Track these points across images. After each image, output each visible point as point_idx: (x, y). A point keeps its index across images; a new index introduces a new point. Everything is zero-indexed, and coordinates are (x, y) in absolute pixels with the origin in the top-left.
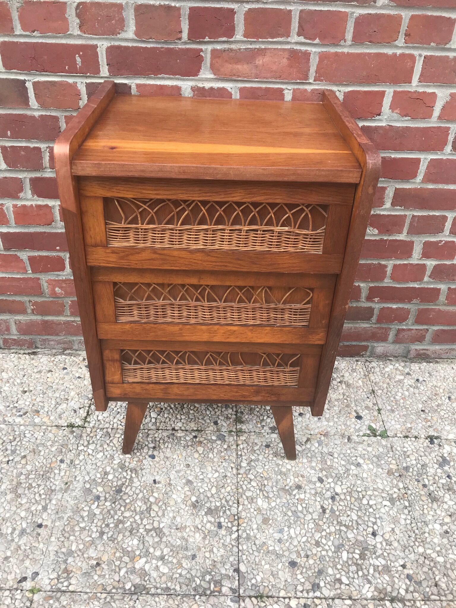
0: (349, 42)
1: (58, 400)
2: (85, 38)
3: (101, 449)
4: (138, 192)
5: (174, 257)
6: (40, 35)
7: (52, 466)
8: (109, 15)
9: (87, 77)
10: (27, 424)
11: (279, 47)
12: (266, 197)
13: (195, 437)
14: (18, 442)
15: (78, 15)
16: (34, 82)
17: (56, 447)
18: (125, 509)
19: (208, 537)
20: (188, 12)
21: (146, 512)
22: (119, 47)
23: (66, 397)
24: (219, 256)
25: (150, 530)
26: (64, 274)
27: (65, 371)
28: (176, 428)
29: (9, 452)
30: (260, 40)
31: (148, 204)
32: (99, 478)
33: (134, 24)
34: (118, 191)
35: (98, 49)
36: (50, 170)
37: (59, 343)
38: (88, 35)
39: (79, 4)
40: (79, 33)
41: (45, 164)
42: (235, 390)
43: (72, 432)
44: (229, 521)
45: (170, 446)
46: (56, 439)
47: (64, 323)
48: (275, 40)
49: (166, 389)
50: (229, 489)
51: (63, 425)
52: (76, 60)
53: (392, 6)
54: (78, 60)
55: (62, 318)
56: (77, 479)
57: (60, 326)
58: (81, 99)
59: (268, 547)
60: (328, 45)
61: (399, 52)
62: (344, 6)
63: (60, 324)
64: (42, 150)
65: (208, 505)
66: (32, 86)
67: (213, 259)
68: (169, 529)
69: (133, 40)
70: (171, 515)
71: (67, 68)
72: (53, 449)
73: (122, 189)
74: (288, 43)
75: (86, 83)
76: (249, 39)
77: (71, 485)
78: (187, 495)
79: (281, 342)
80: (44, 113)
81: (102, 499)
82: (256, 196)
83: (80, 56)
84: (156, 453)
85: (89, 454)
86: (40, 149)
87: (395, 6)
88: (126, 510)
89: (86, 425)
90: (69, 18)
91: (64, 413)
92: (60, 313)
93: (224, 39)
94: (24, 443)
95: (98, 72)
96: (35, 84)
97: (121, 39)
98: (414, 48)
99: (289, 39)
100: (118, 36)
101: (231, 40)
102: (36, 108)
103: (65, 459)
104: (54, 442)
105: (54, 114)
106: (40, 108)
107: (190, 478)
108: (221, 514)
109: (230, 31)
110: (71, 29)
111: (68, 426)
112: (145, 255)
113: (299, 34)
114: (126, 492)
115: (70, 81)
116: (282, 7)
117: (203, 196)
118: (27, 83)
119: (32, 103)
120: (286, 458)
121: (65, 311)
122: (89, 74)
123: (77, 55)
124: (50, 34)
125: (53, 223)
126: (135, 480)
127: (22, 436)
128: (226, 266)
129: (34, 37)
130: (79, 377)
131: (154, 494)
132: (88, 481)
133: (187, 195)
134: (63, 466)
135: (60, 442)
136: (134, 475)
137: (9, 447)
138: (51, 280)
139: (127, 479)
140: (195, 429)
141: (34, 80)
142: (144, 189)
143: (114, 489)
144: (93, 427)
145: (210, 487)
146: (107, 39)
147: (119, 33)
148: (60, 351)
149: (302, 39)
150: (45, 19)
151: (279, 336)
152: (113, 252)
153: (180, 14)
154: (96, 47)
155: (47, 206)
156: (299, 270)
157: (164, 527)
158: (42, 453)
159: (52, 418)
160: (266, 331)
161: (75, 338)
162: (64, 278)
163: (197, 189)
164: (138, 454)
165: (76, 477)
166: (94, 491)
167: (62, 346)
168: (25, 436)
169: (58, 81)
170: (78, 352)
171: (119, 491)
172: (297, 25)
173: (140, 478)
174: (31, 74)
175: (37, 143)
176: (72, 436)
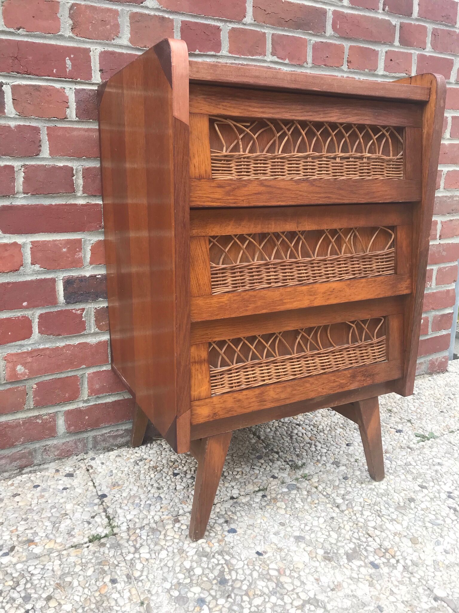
0: (310, 65)
1: (53, 519)
2: (77, 41)
3: (158, 548)
4: (245, 110)
5: (280, 189)
6: (25, 33)
7: (103, 592)
8: (104, 20)
9: (76, 83)
10: (25, 559)
11: (258, 64)
12: (358, 117)
13: (264, 496)
14: (25, 584)
15: (71, 17)
16: (14, 85)
17: (92, 569)
18: (249, 598)
19: (375, 582)
20: (180, 25)
21: (278, 589)
22: (113, 53)
23: (63, 512)
24: (323, 185)
25: (303, 606)
26: (30, 342)
27: (39, 489)
28: (235, 496)
29: (19, 601)
30: (242, 57)
31: (250, 128)
32: (185, 578)
33: (129, 31)
34: (224, 108)
35: (91, 53)
36: (23, 195)
37: (13, 459)
38: (80, 38)
39: (73, 5)
40: (71, 34)
41: (18, 188)
42: (333, 378)
43: (103, 545)
44: (380, 557)
45: (243, 514)
46: (84, 561)
47: (24, 423)
48: (254, 57)
49: (262, 394)
50: (347, 527)
51: (83, 542)
52: (65, 63)
53: (336, 37)
54: (68, 63)
55: (21, 416)
56: (153, 592)
57: (18, 429)
58: (68, 108)
59: (443, 563)
60: (295, 65)
61: (345, 75)
62: (304, 34)
63: (18, 425)
64: (15, 169)
65: (341, 551)
66: (10, 90)
67: (317, 189)
68: (324, 594)
69: (127, 47)
70: (311, 578)
71: (54, 71)
72: (90, 572)
73: (229, 105)
74: (265, 61)
75: (75, 89)
76: (234, 55)
77: (151, 602)
78: (310, 551)
79: (376, 297)
80: (22, 123)
81: (209, 599)
82: (350, 116)
83: (71, 59)
84: (233, 526)
85: (147, 560)
86: (13, 167)
87: (339, 38)
88: (252, 597)
89: (116, 530)
90: (61, 18)
91: (74, 529)
92: (18, 408)
93: (212, 53)
94: (36, 582)
95: (90, 77)
96: (15, 88)
97: (115, 45)
98: (354, 73)
99: (265, 58)
100: (113, 41)
101: (218, 54)
102: (12, 116)
103: (116, 577)
104: (84, 566)
105: (34, 124)
106: (18, 116)
107: (297, 534)
108: (365, 553)
109: (217, 46)
110: (62, 30)
111: (90, 541)
112: (253, 188)
113: (273, 54)
114: (234, 578)
115: (58, 86)
116: (258, 29)
117: (305, 116)
118: (4, 86)
119: (8, 110)
120: (373, 481)
121: (27, 403)
122: (79, 79)
123: (68, 58)
124: (38, 33)
125: (22, 268)
126: (234, 561)
127: (27, 575)
128: (329, 197)
129: (19, 34)
130: (65, 489)
131: (271, 566)
132: (171, 588)
133: (291, 114)
134: (119, 586)
135: (93, 561)
136: (227, 557)
137: (15, 595)
138: (12, 355)
139: (222, 564)
140: (257, 489)
141: (14, 84)
142: (250, 106)
143: (215, 582)
144: (128, 529)
145: (327, 533)
146: (100, 43)
147: (114, 39)
148: (16, 472)
149: (275, 59)
150: (33, 17)
151: (374, 288)
152: (220, 186)
153: (173, 26)
154: (89, 50)
155: (15, 244)
156: (391, 198)
157: (315, 595)
158: (75, 583)
159: (59, 540)
160: (362, 285)
161: (37, 445)
162: (30, 349)
163: (299, 107)
164: (213, 534)
165: (149, 591)
166: (190, 595)
167: (18, 463)
168: (32, 575)
169: (43, 86)
170: (42, 467)
171: (223, 582)
172: (270, 46)
173: (237, 557)
174: (10, 76)
175: (9, 160)
176: (106, 548)
